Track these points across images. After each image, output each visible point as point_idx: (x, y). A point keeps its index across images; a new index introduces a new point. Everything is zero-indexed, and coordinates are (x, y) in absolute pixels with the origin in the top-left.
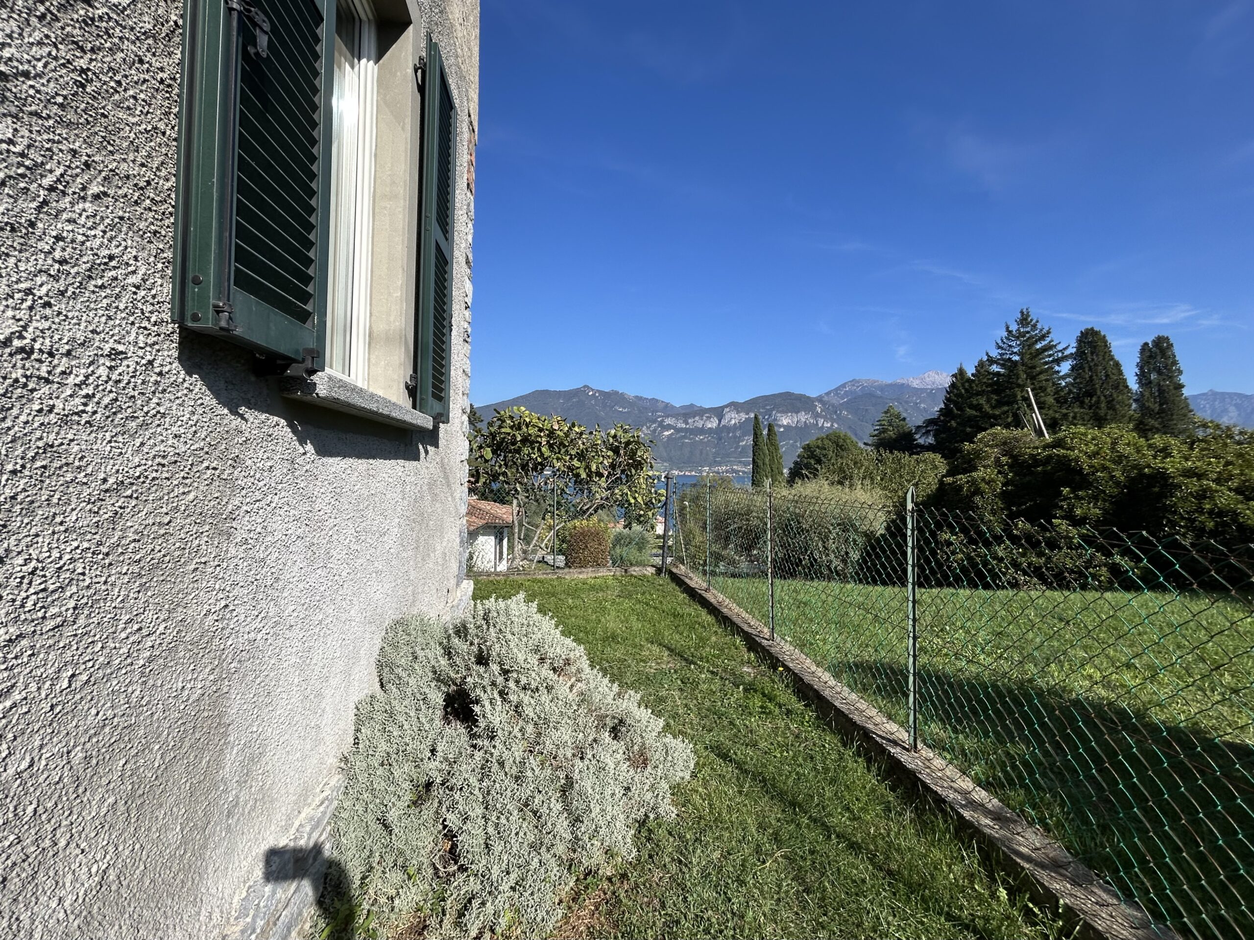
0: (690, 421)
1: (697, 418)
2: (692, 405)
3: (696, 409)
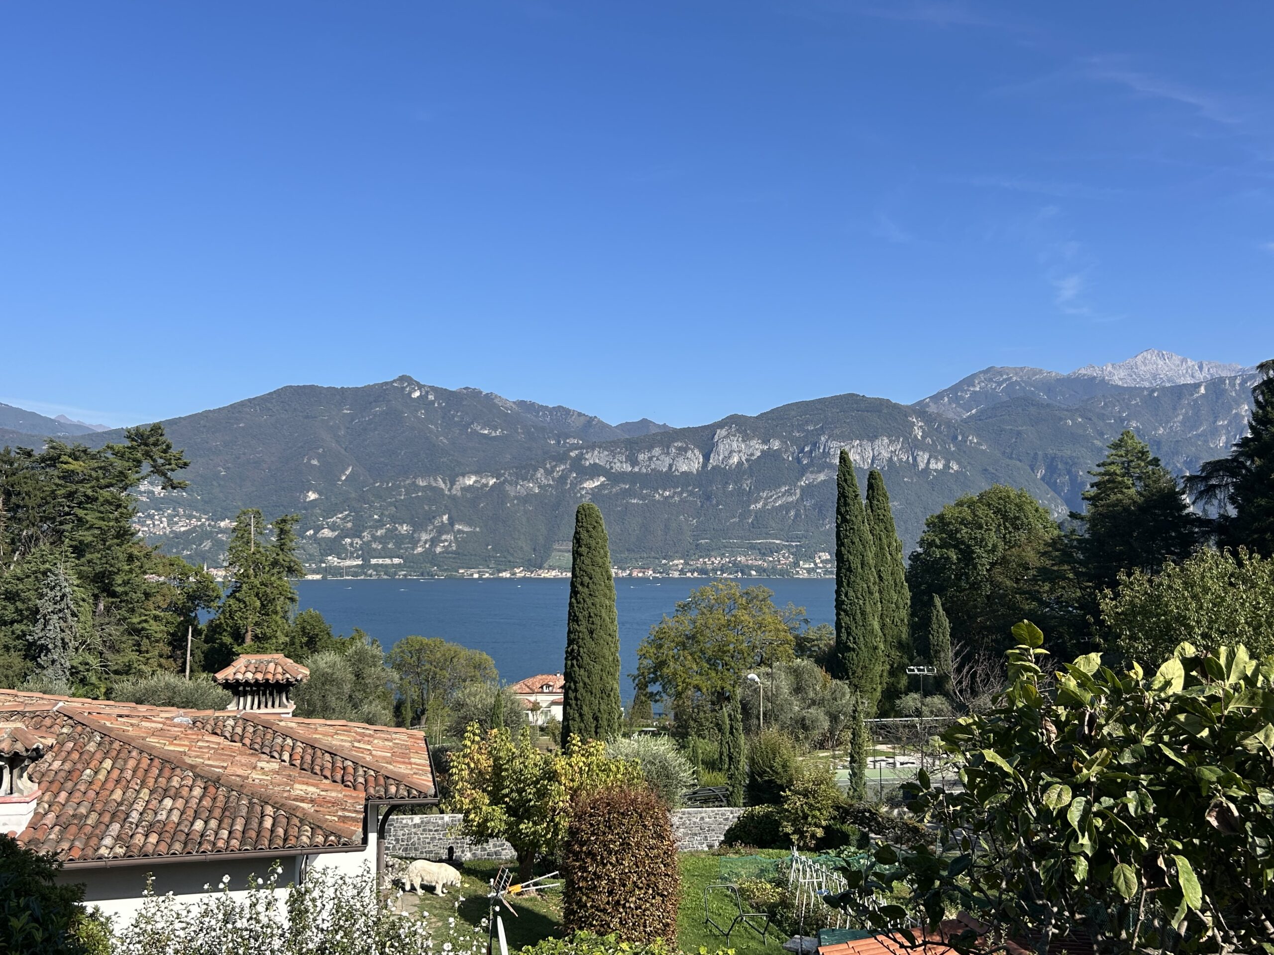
0: (641, 457)
1: (657, 451)
2: (645, 422)
3: (654, 431)
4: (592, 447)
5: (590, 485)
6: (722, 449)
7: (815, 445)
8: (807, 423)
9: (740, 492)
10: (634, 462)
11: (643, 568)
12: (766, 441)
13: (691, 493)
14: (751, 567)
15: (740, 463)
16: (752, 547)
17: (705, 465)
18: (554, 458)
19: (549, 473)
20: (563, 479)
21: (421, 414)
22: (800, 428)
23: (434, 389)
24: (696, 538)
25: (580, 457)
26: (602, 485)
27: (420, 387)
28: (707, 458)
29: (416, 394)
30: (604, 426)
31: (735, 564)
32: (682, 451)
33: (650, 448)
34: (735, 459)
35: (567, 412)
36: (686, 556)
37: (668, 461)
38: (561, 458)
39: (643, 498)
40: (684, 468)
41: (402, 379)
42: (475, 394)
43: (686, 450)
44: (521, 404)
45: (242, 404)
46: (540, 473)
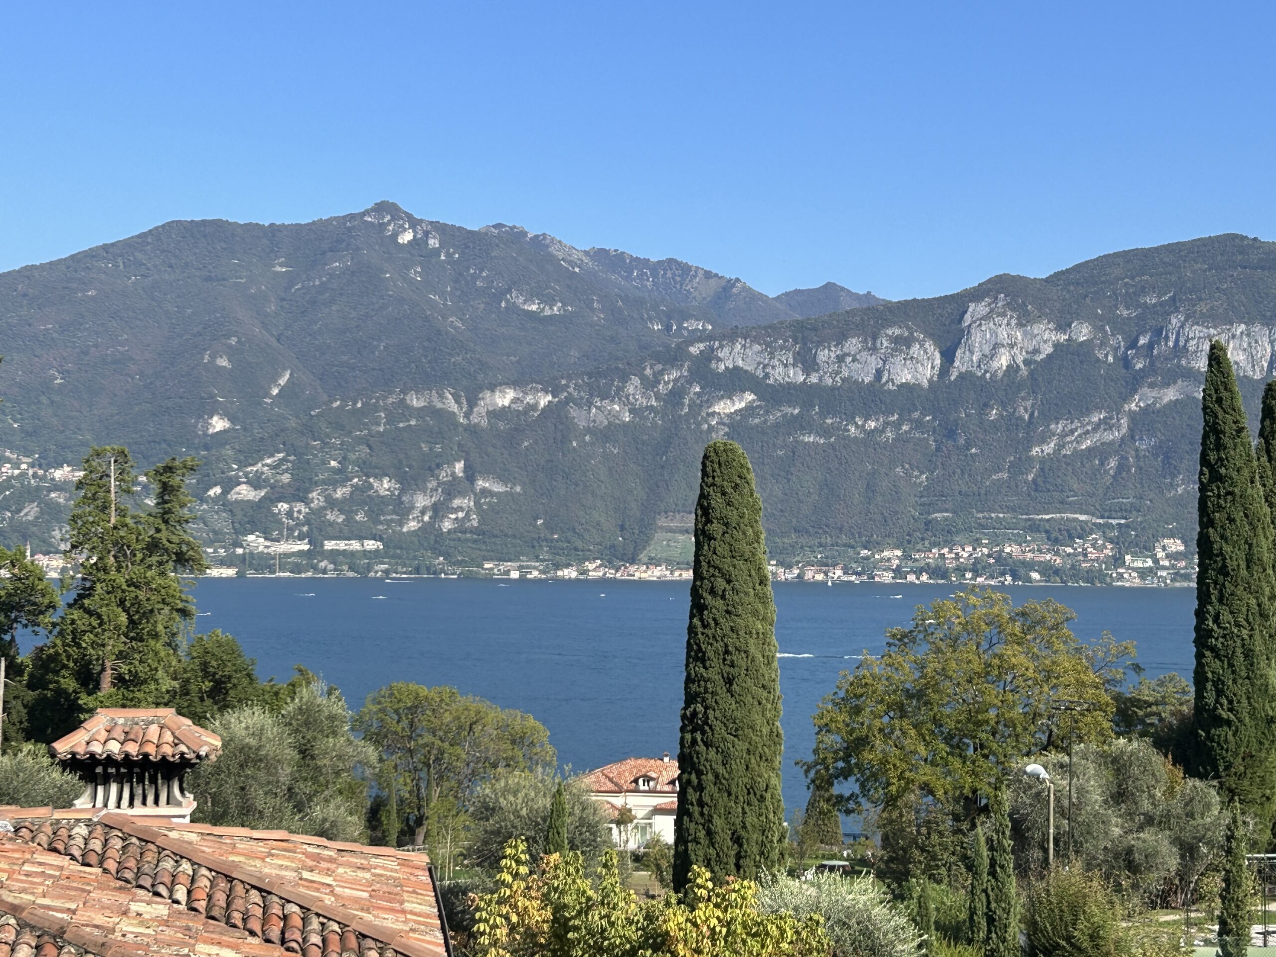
0: (823, 355)
1: (853, 344)
2: (831, 291)
3: (847, 305)
4: (731, 337)
5: (726, 407)
6: (979, 339)
7: (1158, 333)
8: (1143, 291)
9: (1011, 422)
10: (809, 364)
11: (825, 565)
12: (1062, 327)
13: (918, 425)
14: (1031, 566)
15: (1012, 369)
16: (1034, 527)
17: (944, 371)
18: (657, 358)
19: (650, 384)
20: (676, 396)
21: (416, 273)
22: (1131, 300)
23: (440, 228)
24: (928, 508)
25: (708, 356)
26: (750, 409)
27: (414, 223)
28: (948, 356)
29: (406, 237)
30: (753, 297)
31: (999, 559)
32: (902, 343)
33: (841, 338)
34: (1003, 360)
35: (685, 269)
36: (906, 543)
37: (874, 362)
38: (673, 358)
39: (825, 432)
40: (905, 377)
41: (381, 208)
42: (515, 236)
43: (908, 342)
44: (600, 254)
45: (91, 254)
46: (633, 386)
